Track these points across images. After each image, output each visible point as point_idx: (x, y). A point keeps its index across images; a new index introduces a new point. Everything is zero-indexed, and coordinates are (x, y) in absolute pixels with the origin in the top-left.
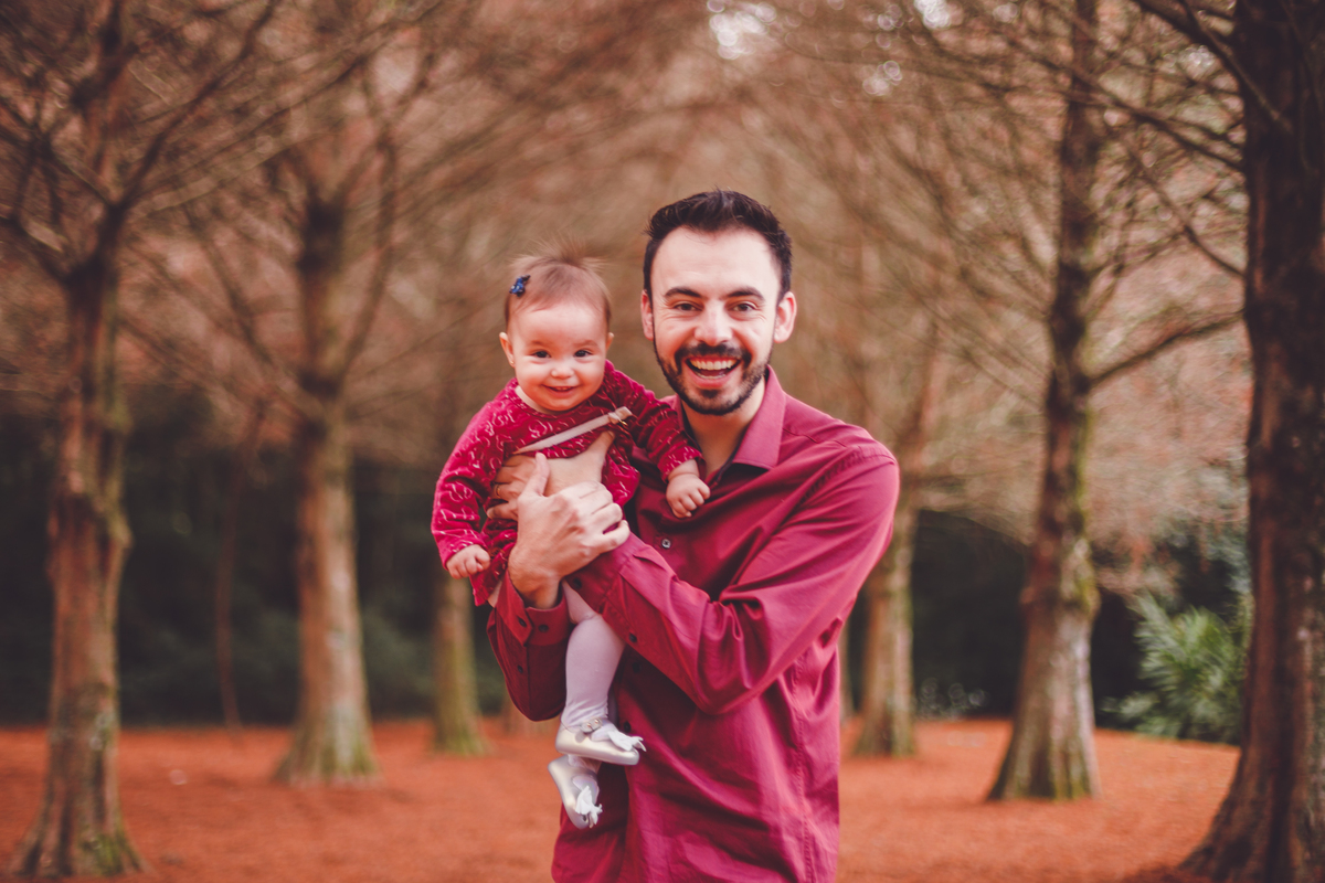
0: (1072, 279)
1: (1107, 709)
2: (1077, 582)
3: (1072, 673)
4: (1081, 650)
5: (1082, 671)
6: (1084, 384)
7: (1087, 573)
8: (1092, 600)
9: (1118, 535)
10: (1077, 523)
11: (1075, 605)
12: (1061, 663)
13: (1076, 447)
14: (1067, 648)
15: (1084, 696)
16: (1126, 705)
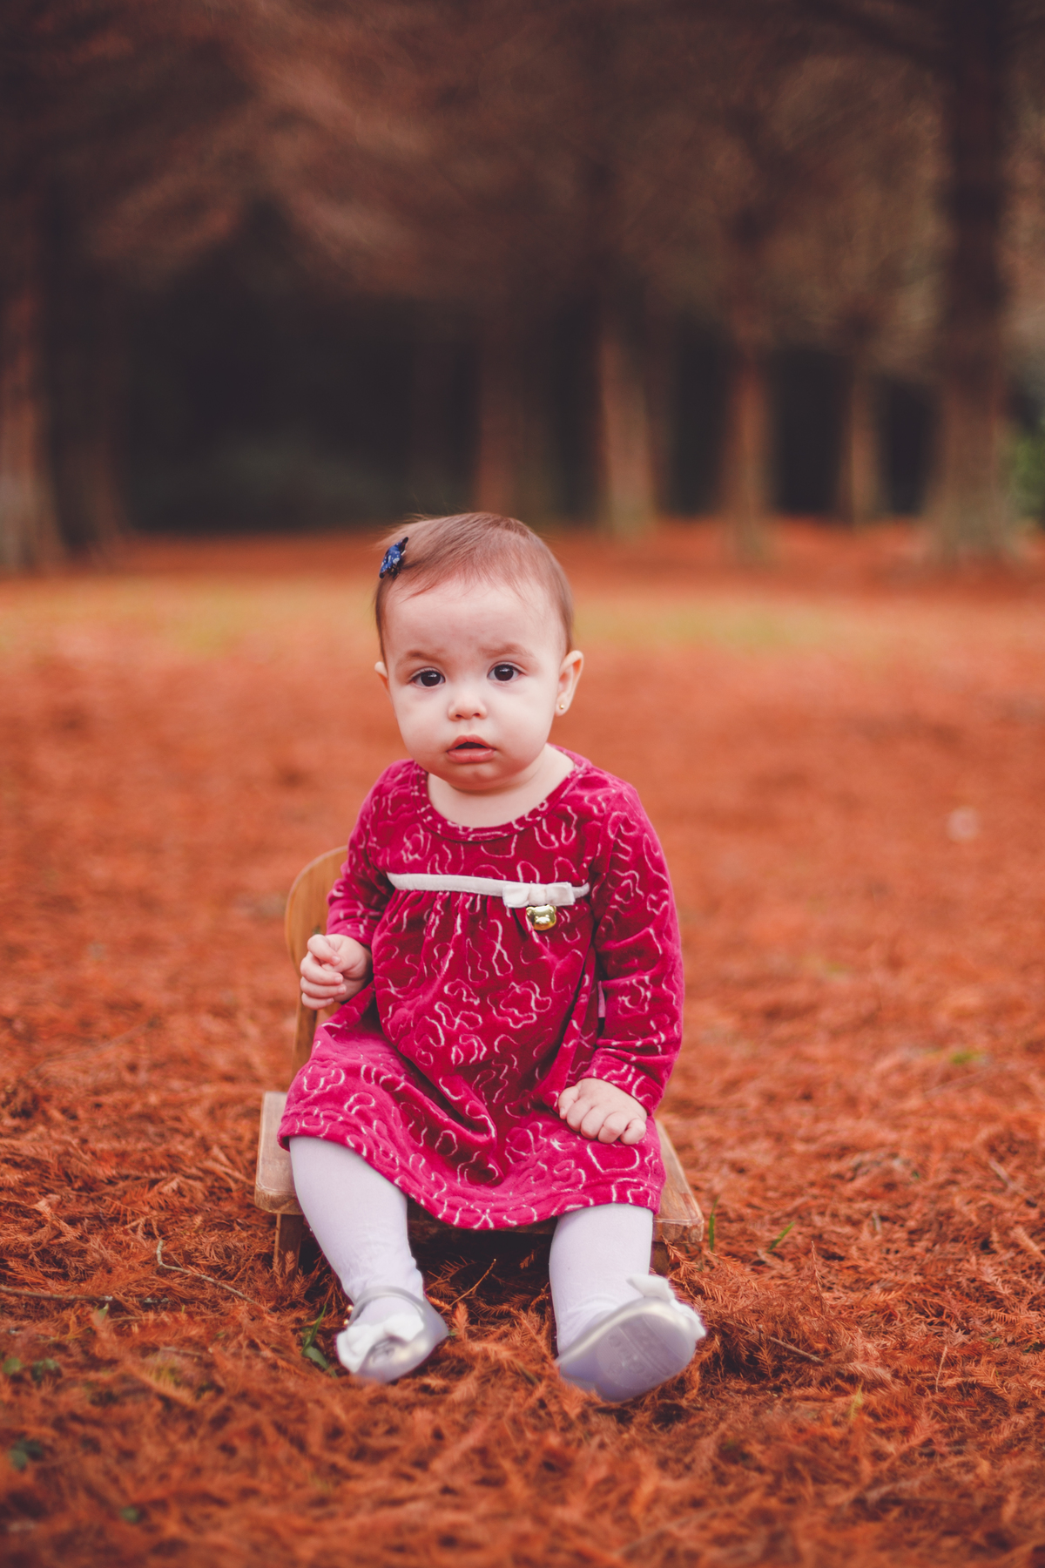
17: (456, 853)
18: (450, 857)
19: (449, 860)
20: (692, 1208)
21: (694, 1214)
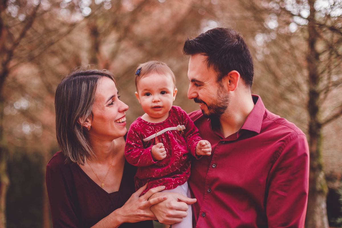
0: (314, 95)
1: (332, 221)
2: (321, 185)
3: (321, 212)
4: (324, 205)
5: (324, 212)
6: (319, 126)
7: (324, 182)
8: (326, 190)
9: (332, 172)
10: (320, 167)
11: (321, 192)
12: (318, 210)
13: (318, 144)
14: (320, 205)
15: (325, 219)
16: (337, 220)
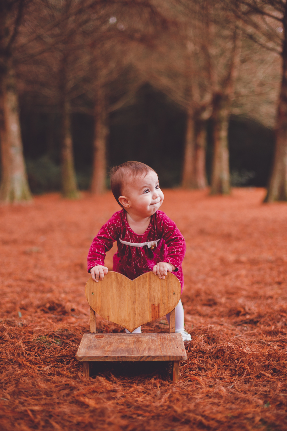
17: (136, 238)
18: (135, 239)
19: (135, 240)
20: (184, 352)
21: (184, 353)
